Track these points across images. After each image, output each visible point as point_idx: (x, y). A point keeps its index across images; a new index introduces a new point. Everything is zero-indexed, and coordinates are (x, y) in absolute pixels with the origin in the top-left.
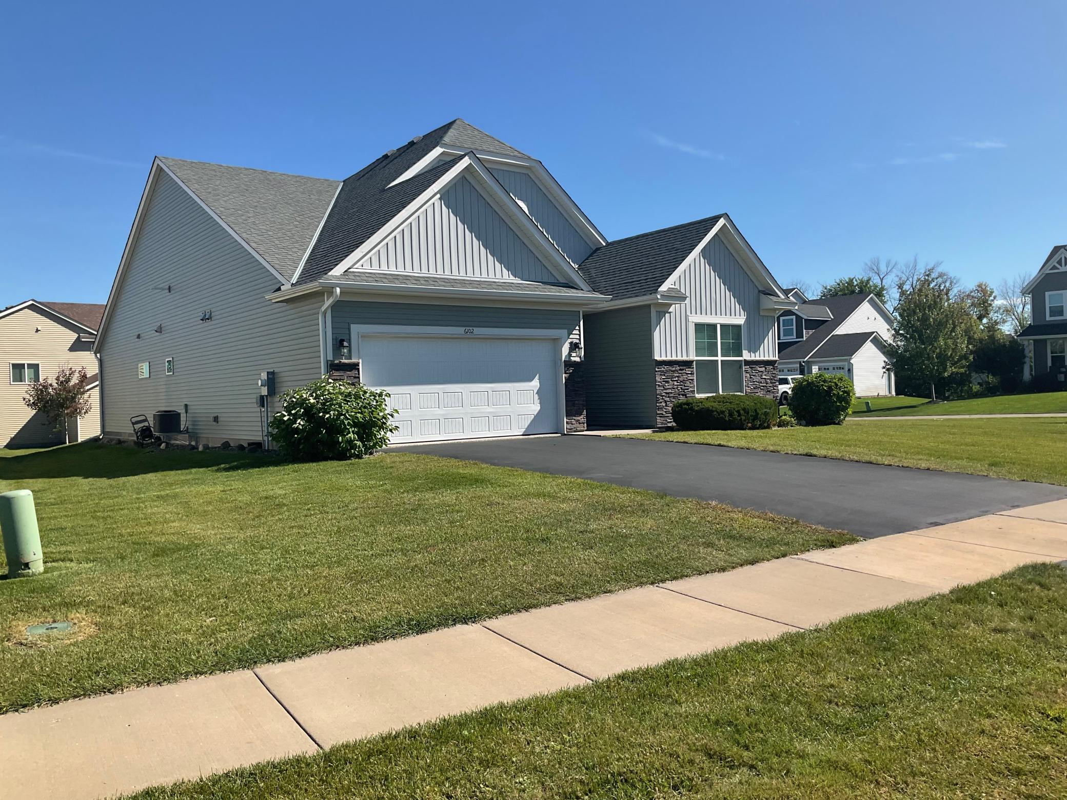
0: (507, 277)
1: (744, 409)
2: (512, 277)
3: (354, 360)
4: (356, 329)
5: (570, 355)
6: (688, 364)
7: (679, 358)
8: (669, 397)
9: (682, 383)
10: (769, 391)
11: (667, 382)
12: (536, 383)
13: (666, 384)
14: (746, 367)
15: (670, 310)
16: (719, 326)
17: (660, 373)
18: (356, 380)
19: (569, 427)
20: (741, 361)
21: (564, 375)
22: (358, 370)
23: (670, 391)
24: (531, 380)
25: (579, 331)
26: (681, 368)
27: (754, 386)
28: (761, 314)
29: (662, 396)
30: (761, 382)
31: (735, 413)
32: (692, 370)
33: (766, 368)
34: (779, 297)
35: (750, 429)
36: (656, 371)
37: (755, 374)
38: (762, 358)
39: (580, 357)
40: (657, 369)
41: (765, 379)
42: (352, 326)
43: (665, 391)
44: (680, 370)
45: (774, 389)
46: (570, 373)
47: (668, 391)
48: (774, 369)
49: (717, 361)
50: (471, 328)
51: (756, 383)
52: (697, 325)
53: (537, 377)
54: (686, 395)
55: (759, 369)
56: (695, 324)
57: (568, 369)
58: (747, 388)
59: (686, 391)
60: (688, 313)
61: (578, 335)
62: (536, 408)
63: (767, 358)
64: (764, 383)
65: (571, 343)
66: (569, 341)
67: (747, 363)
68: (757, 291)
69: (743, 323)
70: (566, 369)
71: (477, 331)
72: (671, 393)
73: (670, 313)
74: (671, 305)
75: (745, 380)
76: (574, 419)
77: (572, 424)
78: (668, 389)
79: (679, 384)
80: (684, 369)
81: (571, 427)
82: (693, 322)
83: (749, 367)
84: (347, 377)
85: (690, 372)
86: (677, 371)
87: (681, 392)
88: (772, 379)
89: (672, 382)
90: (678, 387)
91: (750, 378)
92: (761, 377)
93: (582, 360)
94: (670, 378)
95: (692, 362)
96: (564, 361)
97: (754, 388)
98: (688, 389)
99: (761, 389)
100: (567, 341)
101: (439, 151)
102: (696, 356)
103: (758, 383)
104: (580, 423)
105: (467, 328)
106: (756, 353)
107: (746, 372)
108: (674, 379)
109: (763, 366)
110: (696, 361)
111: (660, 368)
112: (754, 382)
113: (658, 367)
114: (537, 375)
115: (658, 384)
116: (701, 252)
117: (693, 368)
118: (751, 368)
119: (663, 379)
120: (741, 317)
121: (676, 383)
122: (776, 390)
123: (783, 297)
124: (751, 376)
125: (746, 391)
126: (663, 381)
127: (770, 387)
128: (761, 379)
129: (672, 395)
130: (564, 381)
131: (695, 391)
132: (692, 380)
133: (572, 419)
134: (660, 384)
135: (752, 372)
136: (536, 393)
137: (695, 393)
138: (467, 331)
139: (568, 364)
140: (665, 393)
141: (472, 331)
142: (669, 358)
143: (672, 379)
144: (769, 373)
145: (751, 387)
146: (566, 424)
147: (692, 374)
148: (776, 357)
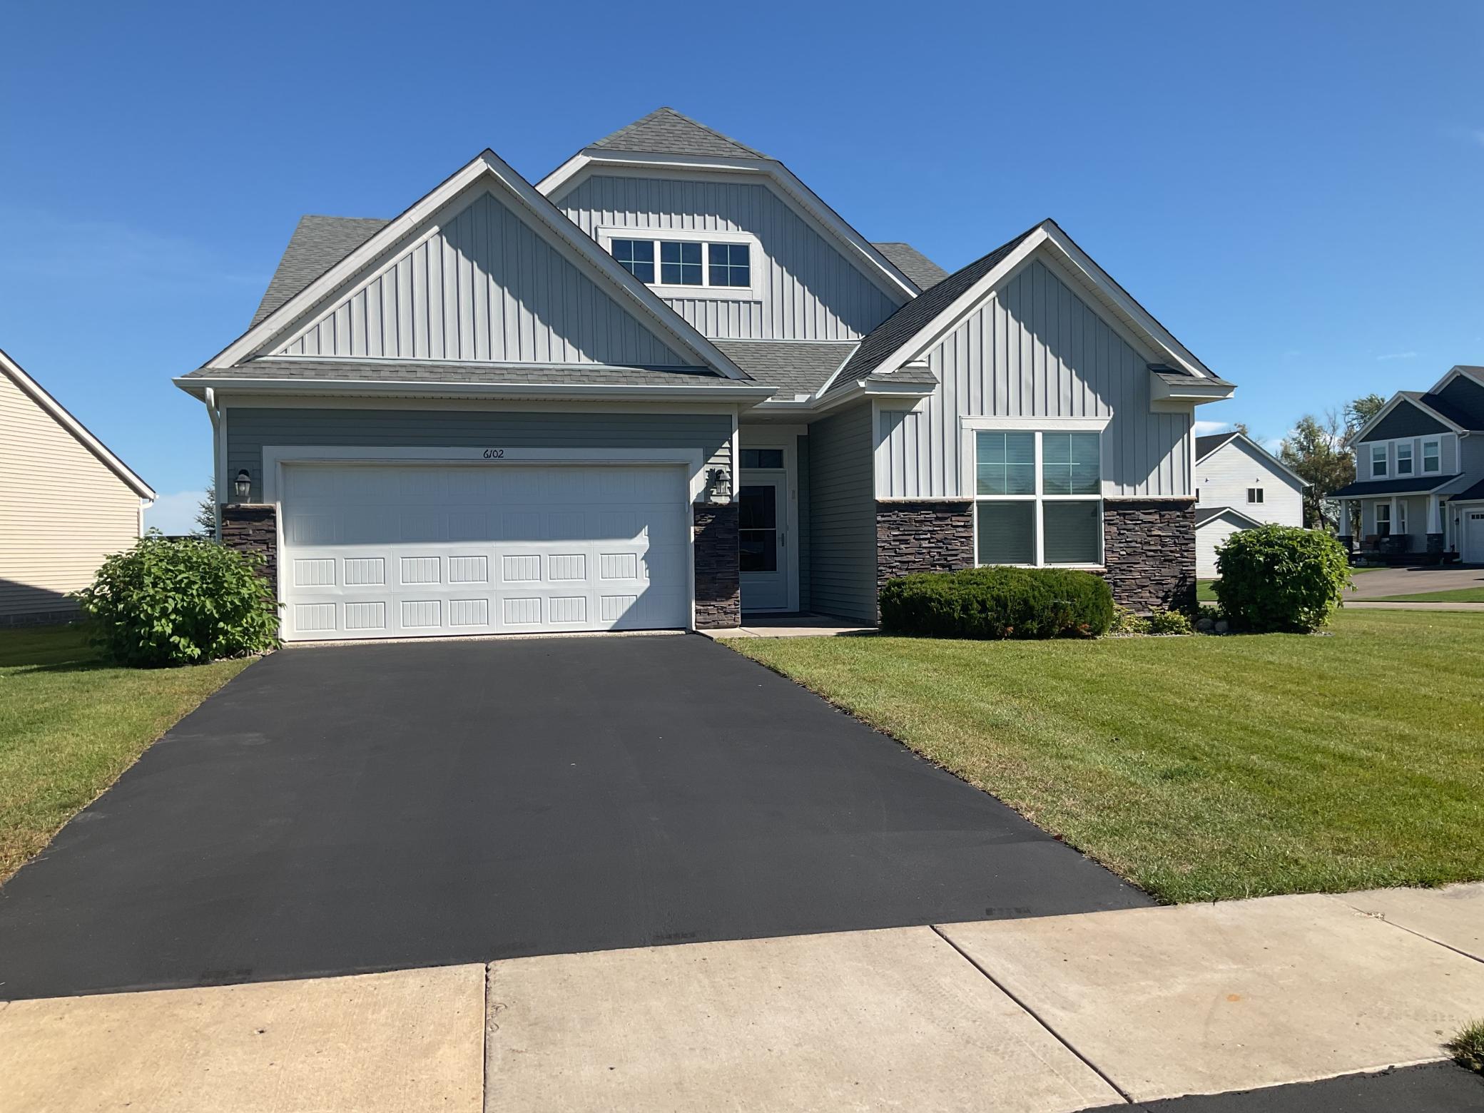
0: (574, 358)
1: (997, 599)
2: (585, 360)
3: (266, 504)
4: (272, 455)
5: (707, 492)
6: (961, 508)
7: (937, 496)
8: (907, 569)
9: (941, 544)
10: (1171, 561)
11: (906, 542)
12: (642, 541)
13: (902, 546)
14: (1109, 513)
15: (916, 409)
16: (1039, 437)
17: (886, 525)
18: (269, 536)
19: (701, 618)
20: (1097, 502)
21: (692, 529)
22: (274, 519)
23: (912, 558)
24: (632, 535)
25: (731, 450)
26: (939, 515)
27: (1129, 550)
28: (1153, 409)
29: (891, 567)
30: (1148, 543)
31: (975, 605)
32: (969, 518)
33: (1160, 516)
34: (1191, 375)
36: (878, 522)
37: (1132, 527)
38: (1153, 495)
39: (731, 496)
40: (879, 518)
41: (1159, 536)
42: (265, 448)
43: (898, 559)
44: (937, 519)
46: (706, 525)
47: (905, 559)
48: (1184, 517)
49: (1034, 502)
50: (498, 449)
51: (1133, 544)
52: (983, 436)
53: (645, 530)
54: (950, 566)
55: (1142, 517)
56: (978, 434)
57: (703, 517)
58: (1110, 554)
59: (949, 558)
60: (962, 412)
61: (730, 456)
62: (642, 583)
63: (1166, 495)
64: (1155, 545)
65: (711, 472)
66: (707, 467)
67: (1110, 505)
68: (1145, 367)
69: (1103, 428)
70: (698, 517)
71: (510, 453)
72: (914, 562)
73: (916, 413)
74: (918, 399)
75: (1106, 540)
76: (714, 606)
77: (709, 614)
78: (906, 554)
79: (933, 545)
80: (946, 518)
81: (705, 619)
82: (972, 430)
83: (1118, 514)
84: (254, 531)
85: (962, 524)
86: (931, 521)
87: (938, 560)
88: (1178, 537)
89: (916, 542)
90: (932, 550)
91: (1119, 534)
92: (1149, 533)
93: (734, 501)
94: (911, 535)
95: (969, 504)
96: (694, 503)
97: (1127, 554)
98: (956, 555)
99: (1147, 556)
100: (702, 469)
101: (582, 161)
102: (978, 494)
103: (1139, 545)
104: (726, 613)
105: (490, 449)
106: (1137, 486)
107: (1109, 524)
108: (922, 537)
109: (1155, 512)
110: (978, 502)
111: (890, 516)
112: (1131, 542)
113: (885, 514)
114: (644, 527)
115: (883, 545)
116: (997, 296)
117: (970, 516)
118: (1124, 515)
119: (894, 535)
120: (1099, 417)
121: (925, 544)
122: (1187, 558)
123: (1202, 376)
124: (1122, 532)
125: (1106, 559)
126: (894, 541)
127: (1172, 552)
128: (1148, 536)
129: (915, 566)
130: (693, 539)
131: (973, 558)
132: (969, 538)
133: (710, 605)
134: (887, 545)
135: (1125, 524)
136: (642, 559)
137: (973, 563)
138: (489, 453)
139: (702, 508)
140: (899, 562)
141: (499, 453)
142: (911, 496)
143: (917, 537)
144: (1171, 525)
145: (1122, 553)
146: (696, 613)
147: (968, 526)
148: (1190, 494)
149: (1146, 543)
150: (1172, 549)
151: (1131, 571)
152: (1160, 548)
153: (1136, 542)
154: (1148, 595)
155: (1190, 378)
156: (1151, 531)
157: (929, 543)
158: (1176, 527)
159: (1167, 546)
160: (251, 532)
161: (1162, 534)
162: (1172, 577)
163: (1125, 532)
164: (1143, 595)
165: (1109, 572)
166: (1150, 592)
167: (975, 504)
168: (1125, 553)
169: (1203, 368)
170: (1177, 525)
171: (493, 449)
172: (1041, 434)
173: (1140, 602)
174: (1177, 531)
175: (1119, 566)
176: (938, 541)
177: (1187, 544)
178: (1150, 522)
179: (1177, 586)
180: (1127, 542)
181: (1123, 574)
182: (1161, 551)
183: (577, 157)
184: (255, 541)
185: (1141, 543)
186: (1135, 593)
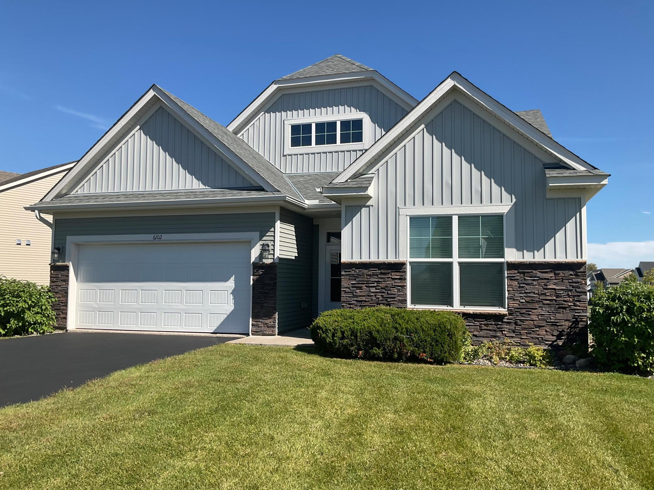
0: (196, 185)
2: (202, 186)
3: (66, 263)
4: (70, 239)
5: (261, 257)
6: (399, 267)
7: (382, 259)
8: (361, 306)
9: (384, 290)
10: (565, 308)
11: (360, 288)
12: (231, 284)
13: (358, 291)
14: (511, 272)
15: (368, 204)
16: (455, 219)
17: (348, 277)
18: (66, 278)
19: (254, 329)
20: (502, 264)
21: (252, 277)
22: (69, 270)
23: (364, 298)
24: (226, 280)
25: (275, 232)
26: (383, 271)
27: (527, 299)
28: (549, 196)
29: (350, 304)
30: (544, 294)
32: (403, 274)
33: (555, 274)
34: (574, 169)
35: (364, 358)
36: (343, 275)
37: (530, 282)
38: (550, 259)
39: (273, 259)
40: (343, 273)
41: (555, 289)
42: (68, 237)
43: (355, 299)
44: (381, 273)
45: (575, 305)
46: (259, 275)
47: (359, 299)
48: (576, 275)
49: (450, 264)
50: (159, 235)
51: (531, 295)
52: (413, 219)
53: (233, 278)
54: (389, 305)
55: (539, 274)
56: (411, 218)
57: (257, 271)
58: (512, 301)
59: (389, 300)
60: (400, 204)
61: (272, 236)
62: (230, 307)
63: (560, 258)
64: (551, 295)
65: (263, 245)
66: (261, 243)
67: (512, 266)
68: (542, 165)
69: (506, 211)
70: (255, 270)
71: (165, 237)
72: (366, 301)
73: (369, 206)
75: (508, 291)
76: (261, 322)
77: (259, 327)
78: (360, 296)
79: (379, 291)
80: (389, 273)
81: (256, 329)
82: (407, 216)
83: (518, 273)
84: (61, 275)
85: (398, 277)
86: (377, 275)
87: (382, 300)
88: (571, 290)
89: (367, 288)
90: (378, 294)
91: (520, 287)
92: (545, 287)
93: (275, 262)
94: (364, 284)
95: (403, 264)
96: (253, 263)
97: (526, 301)
98: (394, 298)
99: (543, 304)
100: (258, 243)
101: (274, 87)
102: (410, 258)
103: (537, 296)
104: (268, 327)
105: (156, 235)
106: (536, 252)
107: (511, 280)
108: (370, 285)
109: (551, 271)
110: (410, 263)
111: (350, 271)
112: (530, 293)
113: (347, 270)
114: (233, 276)
115: (345, 289)
116: (425, 127)
117: (405, 272)
118: (524, 273)
119: (352, 284)
120: (504, 203)
121: (373, 290)
122: (579, 306)
123: (583, 169)
124: (521, 285)
125: (508, 305)
126: (352, 287)
127: (564, 301)
128: (544, 289)
129: (366, 304)
130: (252, 283)
131: (406, 300)
132: (404, 287)
133: (259, 322)
134: (347, 290)
135: (525, 280)
136: (231, 294)
137: (406, 303)
138: (155, 237)
139: (257, 266)
140: (356, 301)
141: (160, 237)
142: (365, 259)
143: (367, 285)
144: (564, 281)
145: (522, 301)
146: (252, 326)
147: (403, 279)
148: (582, 258)
149: (542, 294)
150: (565, 299)
151: (529, 314)
152: (555, 298)
153: (534, 293)
154: (545, 333)
155: (572, 171)
156: (547, 285)
157: (376, 289)
158: (570, 283)
159: (561, 297)
160: (60, 276)
161: (557, 288)
162: (566, 320)
163: (524, 285)
164: (540, 333)
165: (510, 314)
166: (546, 331)
167: (408, 264)
168: (524, 301)
169: (583, 162)
170: (570, 281)
171: (158, 235)
172: (457, 217)
173: (538, 338)
174: (570, 286)
175: (519, 310)
176: (382, 288)
177: (579, 296)
178: (545, 279)
179: (570, 327)
180: (525, 293)
181: (522, 316)
182: (555, 301)
183: (271, 86)
184: (61, 280)
185: (538, 294)
186: (533, 331)
